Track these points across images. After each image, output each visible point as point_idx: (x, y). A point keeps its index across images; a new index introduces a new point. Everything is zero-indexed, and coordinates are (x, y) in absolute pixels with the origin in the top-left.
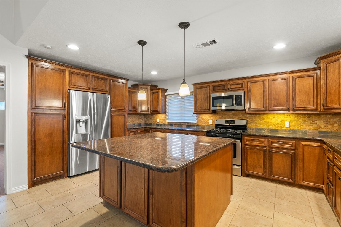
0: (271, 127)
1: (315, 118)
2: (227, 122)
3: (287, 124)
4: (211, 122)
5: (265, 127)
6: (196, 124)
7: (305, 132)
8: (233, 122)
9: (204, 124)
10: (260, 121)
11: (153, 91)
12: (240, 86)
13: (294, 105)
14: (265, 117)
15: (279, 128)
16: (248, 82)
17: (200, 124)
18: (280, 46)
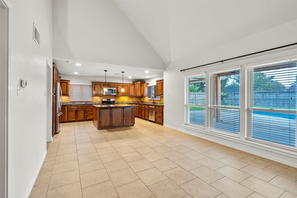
0: (122, 101)
1: (132, 98)
2: (107, 100)
3: (126, 100)
4: (99, 100)
5: (120, 101)
6: (91, 102)
7: (130, 102)
8: (110, 100)
9: (95, 101)
10: (118, 99)
11: (62, 81)
12: (114, 86)
13: (129, 94)
14: (120, 97)
15: (124, 101)
16: (117, 85)
17: (93, 101)
18: (130, 78)
